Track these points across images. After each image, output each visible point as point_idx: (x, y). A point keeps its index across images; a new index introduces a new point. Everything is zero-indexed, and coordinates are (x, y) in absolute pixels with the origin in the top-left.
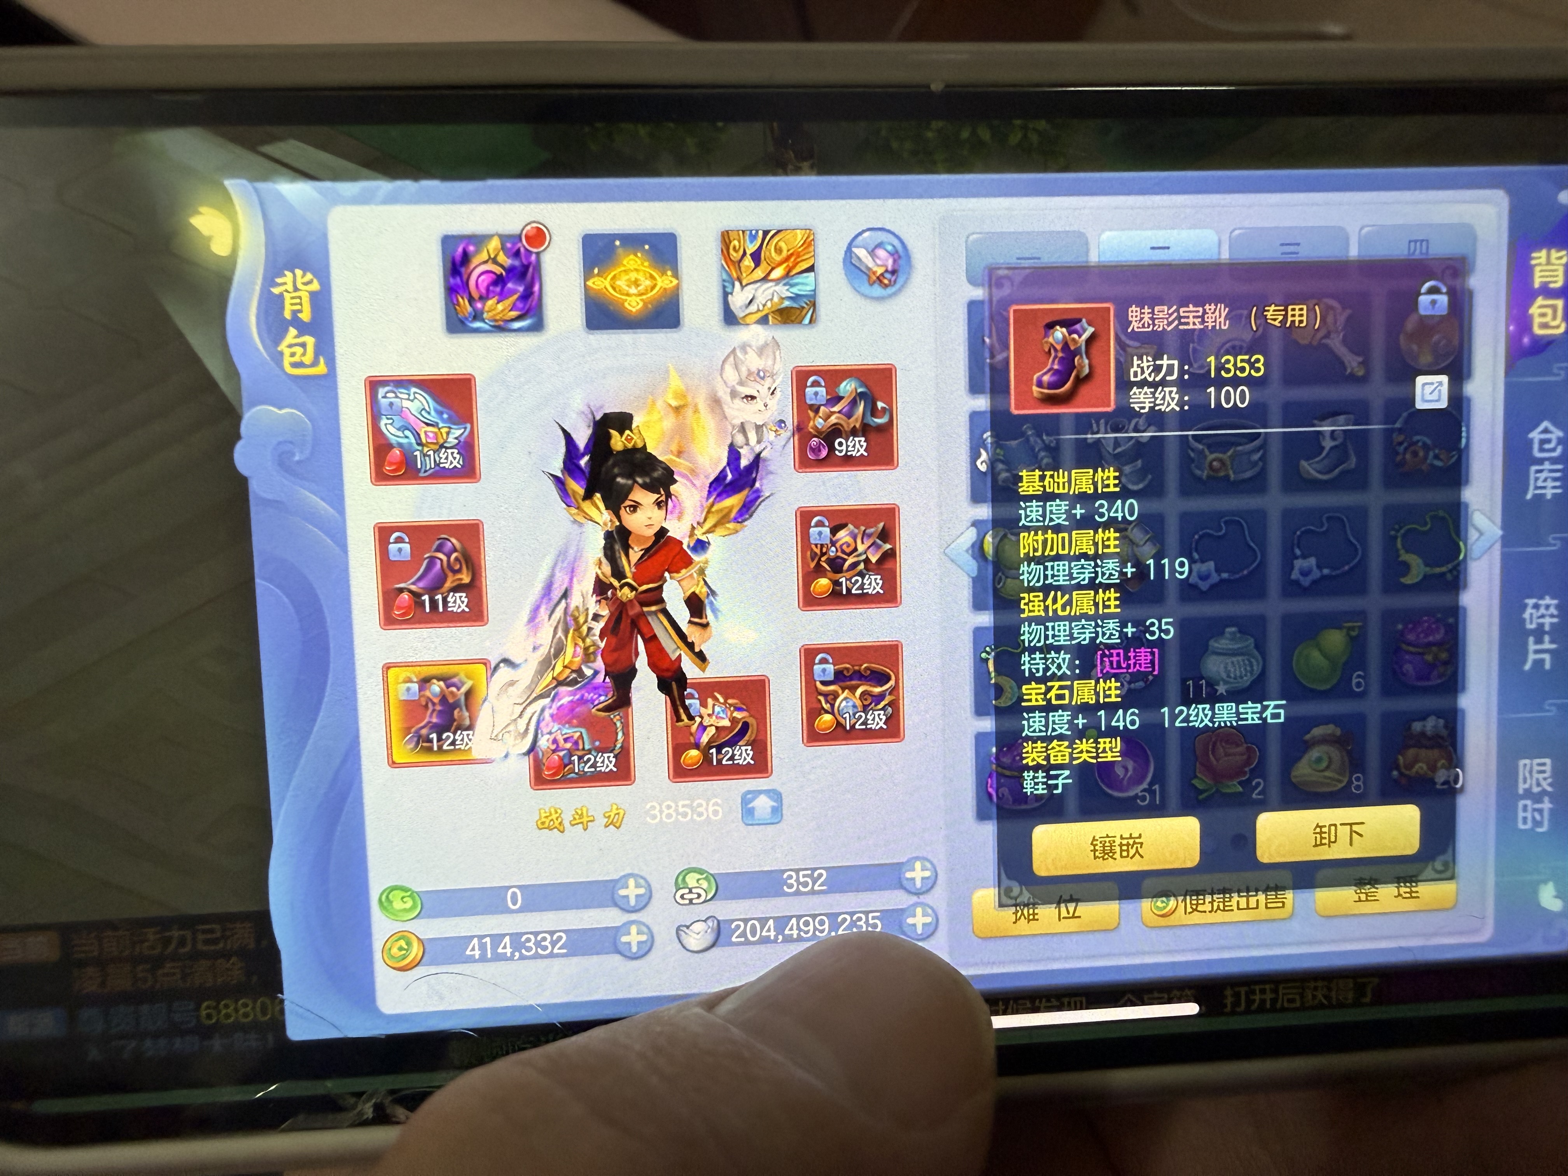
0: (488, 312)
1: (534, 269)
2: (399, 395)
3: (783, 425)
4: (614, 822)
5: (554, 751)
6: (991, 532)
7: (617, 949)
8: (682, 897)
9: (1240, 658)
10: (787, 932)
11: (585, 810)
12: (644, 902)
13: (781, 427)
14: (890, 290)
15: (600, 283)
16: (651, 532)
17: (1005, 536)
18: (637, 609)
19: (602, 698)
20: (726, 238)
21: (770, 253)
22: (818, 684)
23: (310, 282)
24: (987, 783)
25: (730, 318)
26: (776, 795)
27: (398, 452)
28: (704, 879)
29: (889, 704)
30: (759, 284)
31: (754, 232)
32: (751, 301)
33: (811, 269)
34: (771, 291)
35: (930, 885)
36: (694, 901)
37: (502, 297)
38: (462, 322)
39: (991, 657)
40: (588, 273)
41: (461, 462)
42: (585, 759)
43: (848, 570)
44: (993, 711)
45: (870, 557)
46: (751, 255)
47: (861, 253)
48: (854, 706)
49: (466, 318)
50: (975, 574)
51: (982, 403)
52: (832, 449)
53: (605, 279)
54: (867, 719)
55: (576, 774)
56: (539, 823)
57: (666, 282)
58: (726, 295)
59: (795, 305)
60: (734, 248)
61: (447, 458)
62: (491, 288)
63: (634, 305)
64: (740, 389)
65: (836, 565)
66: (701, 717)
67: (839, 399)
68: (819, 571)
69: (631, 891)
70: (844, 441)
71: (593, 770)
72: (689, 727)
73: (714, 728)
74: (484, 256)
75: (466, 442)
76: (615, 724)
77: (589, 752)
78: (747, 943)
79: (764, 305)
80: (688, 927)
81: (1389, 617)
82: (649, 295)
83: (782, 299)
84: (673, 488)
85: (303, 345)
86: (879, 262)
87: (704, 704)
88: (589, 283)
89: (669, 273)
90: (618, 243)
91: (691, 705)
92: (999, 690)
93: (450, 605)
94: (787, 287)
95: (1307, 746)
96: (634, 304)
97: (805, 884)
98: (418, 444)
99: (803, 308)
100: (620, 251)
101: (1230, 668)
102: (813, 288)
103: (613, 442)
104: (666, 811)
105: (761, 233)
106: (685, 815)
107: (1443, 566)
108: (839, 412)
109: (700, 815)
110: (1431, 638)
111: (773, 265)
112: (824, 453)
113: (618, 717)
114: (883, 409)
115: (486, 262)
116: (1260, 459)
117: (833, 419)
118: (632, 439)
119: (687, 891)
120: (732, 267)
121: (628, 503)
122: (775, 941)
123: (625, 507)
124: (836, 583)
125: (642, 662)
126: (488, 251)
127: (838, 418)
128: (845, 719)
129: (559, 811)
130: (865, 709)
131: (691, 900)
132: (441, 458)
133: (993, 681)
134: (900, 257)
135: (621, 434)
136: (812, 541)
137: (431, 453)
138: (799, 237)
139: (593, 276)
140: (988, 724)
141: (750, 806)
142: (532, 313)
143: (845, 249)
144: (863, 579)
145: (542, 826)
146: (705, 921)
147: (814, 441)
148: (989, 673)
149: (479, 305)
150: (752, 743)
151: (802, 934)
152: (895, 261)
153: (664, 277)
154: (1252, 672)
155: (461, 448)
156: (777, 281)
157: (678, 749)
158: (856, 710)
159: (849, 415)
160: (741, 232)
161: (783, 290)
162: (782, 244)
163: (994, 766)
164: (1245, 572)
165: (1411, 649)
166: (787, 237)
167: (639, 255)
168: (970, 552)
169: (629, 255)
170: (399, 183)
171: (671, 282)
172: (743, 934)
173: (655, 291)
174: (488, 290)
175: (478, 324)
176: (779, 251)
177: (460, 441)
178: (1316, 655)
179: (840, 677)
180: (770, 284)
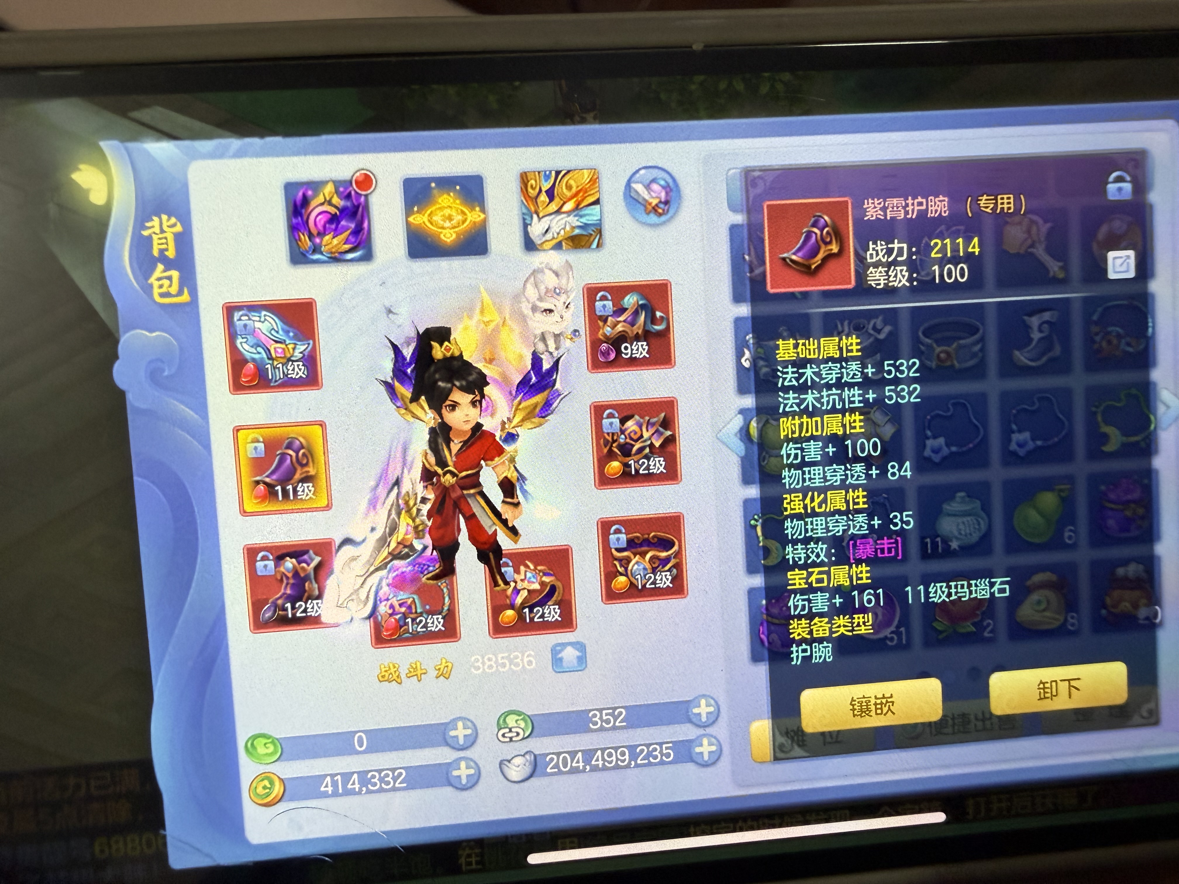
0: (325, 246)
1: (363, 208)
2: (251, 317)
3: (577, 334)
4: (443, 674)
5: (391, 615)
6: (755, 419)
7: (450, 782)
8: (503, 735)
9: (969, 518)
10: (593, 763)
11: (418, 664)
12: (471, 741)
13: (575, 335)
14: (663, 218)
15: (418, 219)
16: (468, 427)
17: (767, 422)
18: (458, 492)
19: (431, 569)
20: (524, 178)
21: (562, 189)
22: (613, 551)
23: (174, 225)
24: (759, 631)
25: (530, 245)
26: (580, 646)
27: (252, 366)
28: (521, 719)
29: (674, 566)
30: (553, 216)
31: (548, 173)
32: (547, 231)
33: (597, 202)
34: (563, 221)
35: (714, 719)
36: (514, 739)
37: (337, 232)
38: (304, 255)
39: (759, 524)
40: (409, 212)
41: (306, 373)
42: (418, 620)
43: (636, 454)
44: (762, 569)
45: (654, 442)
46: (546, 192)
47: (639, 187)
48: (645, 569)
49: (307, 252)
50: (743, 453)
51: (744, 310)
52: (619, 352)
53: (424, 215)
54: (655, 579)
55: (411, 633)
56: (380, 676)
57: (474, 216)
58: (525, 226)
59: (584, 233)
60: (532, 186)
61: (293, 370)
62: (327, 225)
63: (448, 237)
64: (539, 304)
65: (626, 450)
66: (516, 582)
67: (623, 310)
68: (611, 456)
69: (460, 732)
70: (628, 345)
71: (424, 630)
72: (505, 590)
73: (526, 591)
74: (321, 199)
75: (308, 356)
76: (442, 590)
77: (421, 614)
78: (560, 773)
79: (558, 234)
80: (509, 761)
81: (1094, 480)
82: (461, 227)
83: (573, 228)
84: (487, 390)
85: (170, 278)
86: (654, 195)
87: (517, 571)
88: (411, 219)
89: (478, 209)
90: (433, 185)
91: (506, 572)
92: (767, 551)
93: (299, 493)
94: (577, 218)
95: (1029, 591)
96: (448, 235)
97: (608, 722)
98: (269, 359)
99: (591, 235)
100: (435, 192)
101: (962, 527)
102: (599, 218)
103: (434, 352)
104: (488, 663)
105: (553, 173)
106: (504, 665)
107: (1135, 435)
108: (624, 321)
109: (517, 665)
110: (1129, 497)
111: (565, 200)
112: (613, 356)
113: (444, 584)
114: (662, 317)
115: (322, 204)
116: (982, 350)
117: (620, 328)
118: (450, 349)
119: (507, 730)
120: (530, 203)
121: (448, 403)
122: (584, 771)
123: (446, 407)
124: (626, 465)
125: (463, 538)
126: (324, 194)
127: (623, 326)
128: (637, 579)
129: (397, 666)
130: (654, 571)
131: (511, 738)
132: (288, 370)
133: (761, 544)
134: (671, 190)
135: (441, 345)
136: (605, 430)
137: (280, 365)
138: (586, 176)
139: (413, 213)
140: (758, 581)
141: (560, 656)
142: (362, 246)
143: (625, 184)
144: (649, 461)
145: (382, 679)
146: (524, 756)
147: (604, 346)
148: (758, 537)
149: (318, 240)
150: (558, 603)
151: (606, 764)
152: (667, 193)
153: (474, 212)
154: (979, 530)
155: (305, 360)
156: (569, 213)
157: (496, 610)
158: (646, 572)
159: (632, 324)
160: (537, 173)
161: (573, 220)
162: (572, 182)
163: (765, 617)
164: (971, 445)
165: (1113, 506)
166: (576, 176)
167: (452, 194)
168: (738, 435)
169: (443, 195)
170: (248, 140)
171: (480, 216)
172: (557, 766)
173: (465, 225)
174: (324, 227)
175: (317, 257)
176: (569, 187)
177: (304, 355)
178: (1033, 516)
179: (631, 544)
180: (563, 216)
